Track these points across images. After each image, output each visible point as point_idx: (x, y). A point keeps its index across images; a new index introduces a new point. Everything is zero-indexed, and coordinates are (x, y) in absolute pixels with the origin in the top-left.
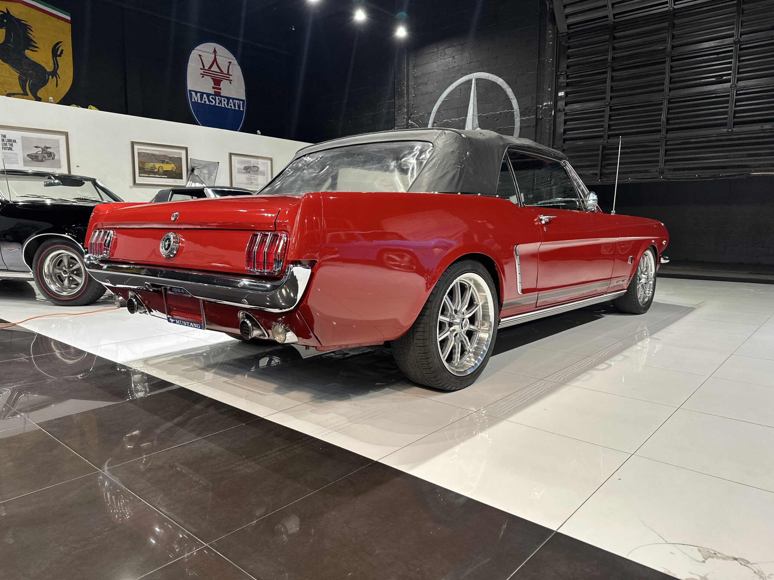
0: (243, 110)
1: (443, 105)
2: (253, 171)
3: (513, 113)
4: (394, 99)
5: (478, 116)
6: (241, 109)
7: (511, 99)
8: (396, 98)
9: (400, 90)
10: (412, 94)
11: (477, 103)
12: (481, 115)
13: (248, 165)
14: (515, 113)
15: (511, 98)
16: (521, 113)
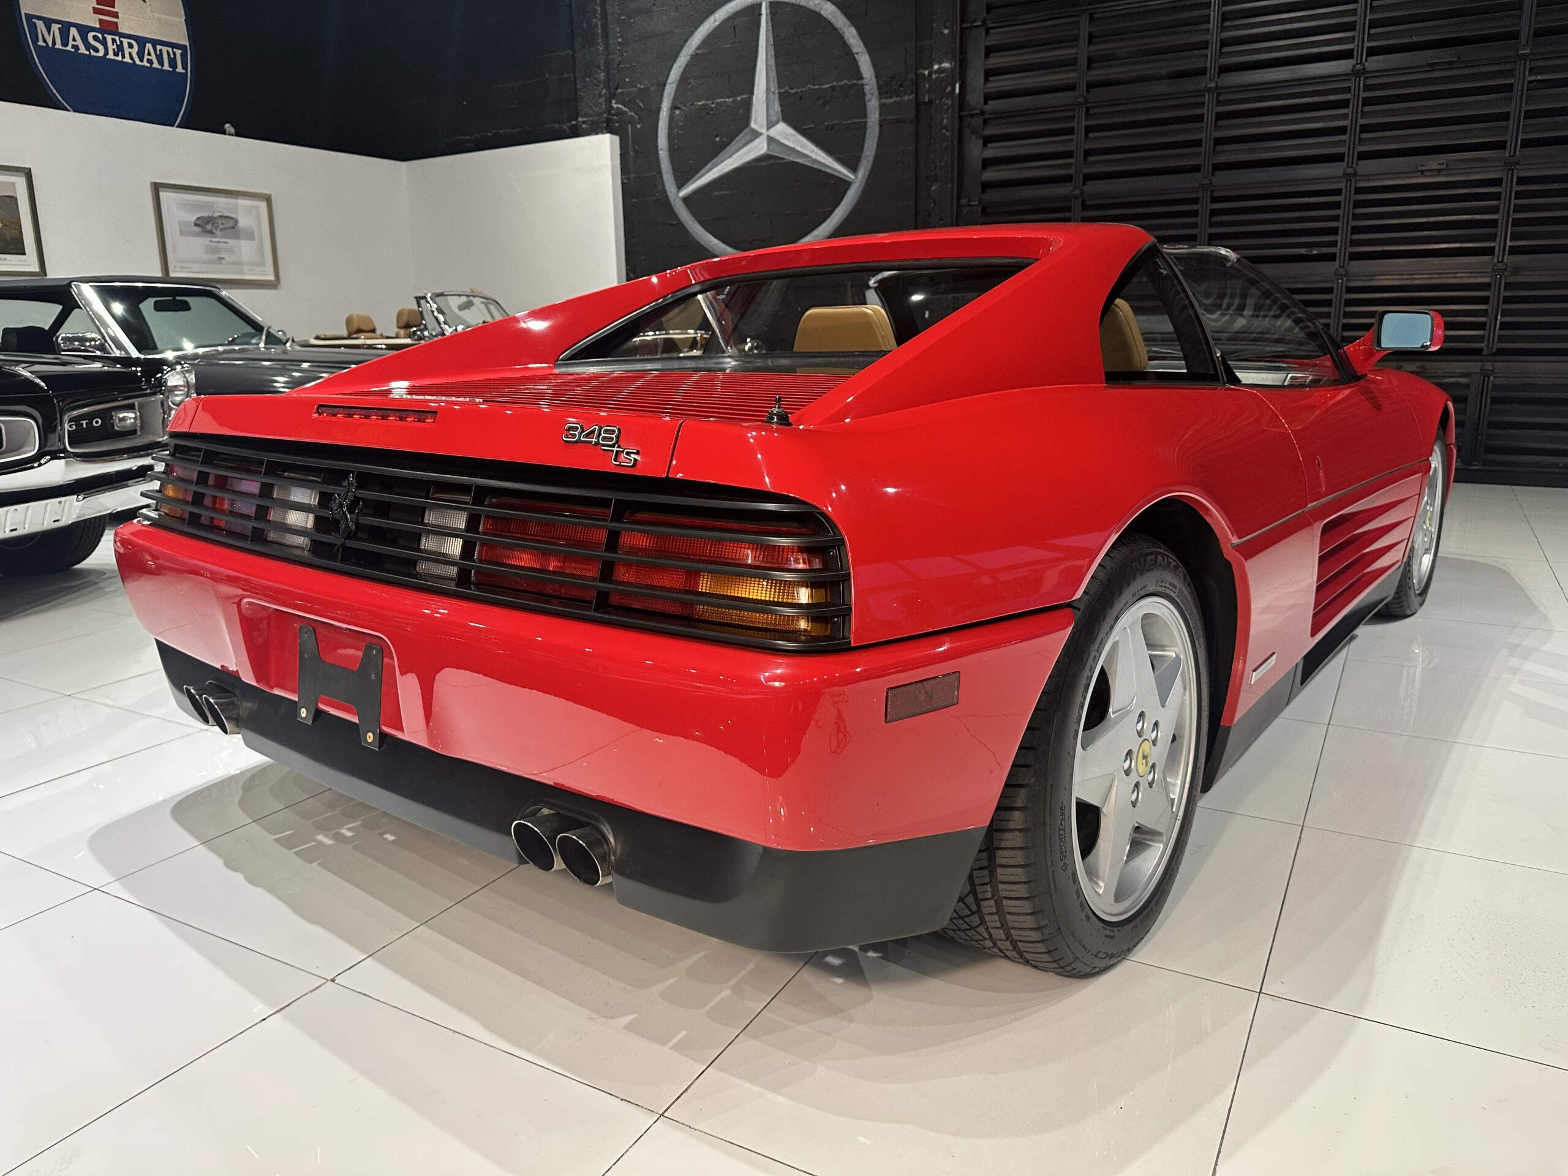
0: (184, 71)
1: (692, 65)
2: (222, 230)
3: (862, 87)
4: (573, 49)
5: (779, 93)
6: (180, 69)
7: (857, 53)
8: (577, 45)
9: (585, 26)
10: (617, 38)
11: (776, 61)
12: (786, 92)
13: (205, 215)
14: (867, 88)
15: (855, 51)
16: (880, 87)
